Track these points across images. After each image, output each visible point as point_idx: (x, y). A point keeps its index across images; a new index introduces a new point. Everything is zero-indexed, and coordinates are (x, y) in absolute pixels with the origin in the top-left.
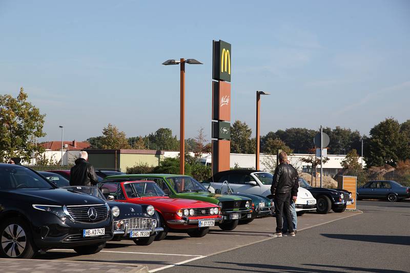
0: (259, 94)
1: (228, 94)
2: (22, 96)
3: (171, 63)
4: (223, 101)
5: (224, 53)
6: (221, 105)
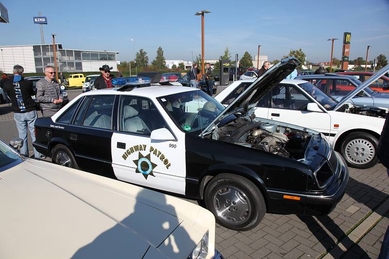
0: (368, 47)
1: (348, 48)
2: (300, 50)
3: (330, 40)
4: (346, 50)
5: (348, 36)
6: (346, 51)
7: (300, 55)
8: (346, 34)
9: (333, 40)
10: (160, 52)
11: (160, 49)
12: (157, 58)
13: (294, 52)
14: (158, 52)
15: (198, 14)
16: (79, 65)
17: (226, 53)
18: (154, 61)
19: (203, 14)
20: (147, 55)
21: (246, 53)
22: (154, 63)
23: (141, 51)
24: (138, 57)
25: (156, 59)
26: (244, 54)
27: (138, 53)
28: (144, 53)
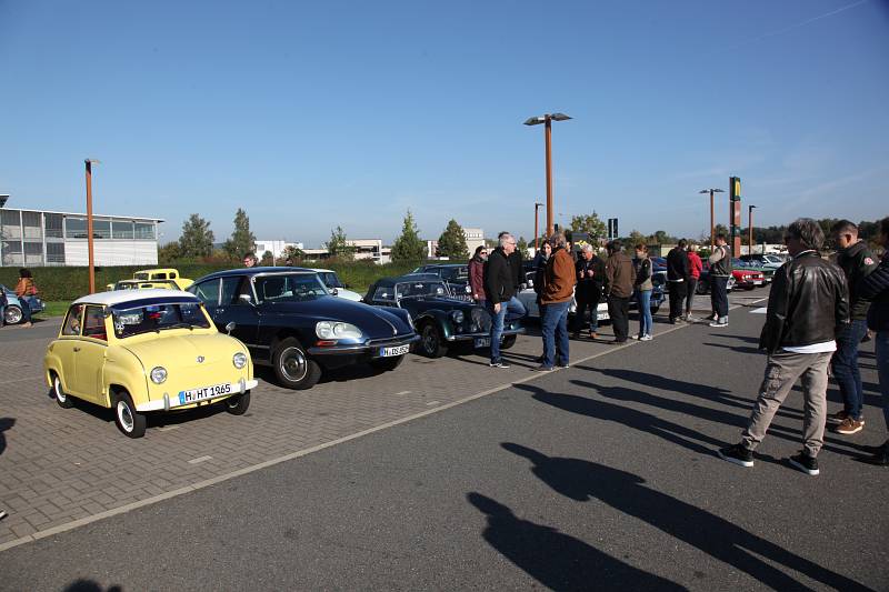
0: (751, 207)
1: (739, 209)
2: (595, 215)
3: (705, 192)
4: (737, 214)
5: (737, 183)
6: (736, 216)
7: (595, 227)
8: (733, 181)
9: (712, 194)
10: (241, 220)
11: (241, 214)
12: (235, 235)
13: (580, 220)
14: (237, 221)
15: (534, 122)
16: (57, 251)
17: (407, 223)
18: (229, 243)
19: (547, 123)
20: (210, 228)
21: (452, 223)
22: (229, 247)
23: (194, 218)
24: (189, 233)
25: (232, 239)
26: (447, 225)
27: (187, 225)
28: (202, 221)
